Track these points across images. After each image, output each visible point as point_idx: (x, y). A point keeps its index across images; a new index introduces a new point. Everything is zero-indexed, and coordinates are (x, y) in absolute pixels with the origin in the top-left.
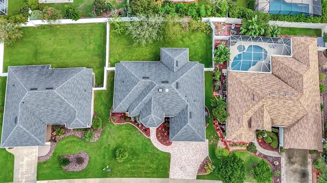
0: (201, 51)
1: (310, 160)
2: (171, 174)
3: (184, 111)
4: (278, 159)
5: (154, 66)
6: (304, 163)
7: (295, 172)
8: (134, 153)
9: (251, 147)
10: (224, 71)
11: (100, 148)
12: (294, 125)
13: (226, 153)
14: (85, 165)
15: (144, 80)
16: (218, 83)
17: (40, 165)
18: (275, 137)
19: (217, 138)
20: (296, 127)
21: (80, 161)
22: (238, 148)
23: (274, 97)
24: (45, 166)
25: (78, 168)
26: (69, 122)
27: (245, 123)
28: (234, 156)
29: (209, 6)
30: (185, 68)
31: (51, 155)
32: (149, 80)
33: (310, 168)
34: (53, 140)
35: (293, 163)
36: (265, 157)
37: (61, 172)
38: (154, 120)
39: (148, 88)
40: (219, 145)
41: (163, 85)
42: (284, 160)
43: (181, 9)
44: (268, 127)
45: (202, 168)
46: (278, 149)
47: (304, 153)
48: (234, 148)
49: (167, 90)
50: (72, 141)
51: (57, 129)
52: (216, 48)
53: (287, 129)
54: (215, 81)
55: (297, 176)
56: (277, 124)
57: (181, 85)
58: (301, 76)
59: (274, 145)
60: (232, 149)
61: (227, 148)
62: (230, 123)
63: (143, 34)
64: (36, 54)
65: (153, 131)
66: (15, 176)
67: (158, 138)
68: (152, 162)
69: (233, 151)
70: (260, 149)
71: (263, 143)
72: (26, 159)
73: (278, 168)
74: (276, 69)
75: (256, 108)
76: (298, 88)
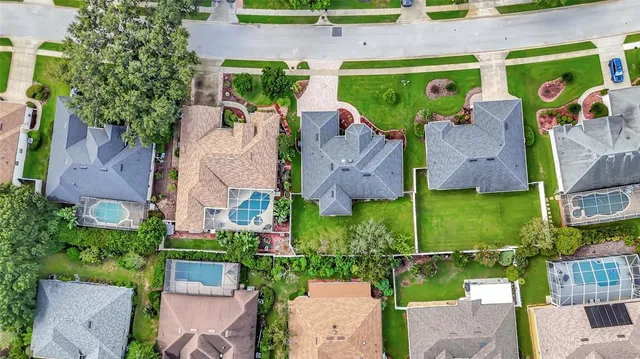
0: (305, 217)
1: (193, 99)
2: (337, 80)
3: (324, 142)
4: (225, 98)
5: (358, 193)
6: (198, 96)
7: (209, 87)
8: (377, 100)
9: (252, 109)
10: (279, 194)
11: (415, 104)
12: (210, 131)
13: (280, 101)
14: (430, 85)
15: (369, 171)
16: (286, 177)
17: (478, 83)
18: (227, 120)
19: (287, 118)
20: (209, 128)
21: (435, 90)
22: (266, 109)
23: (231, 156)
24: (473, 84)
25: (436, 82)
26: (449, 128)
27: (260, 130)
28: (272, 97)
29: (297, 269)
30: (323, 190)
31: (468, 95)
32: (364, 171)
33: (193, 92)
34: (468, 111)
35: (210, 95)
36: (238, 100)
37: (455, 77)
38: (356, 130)
39: (363, 163)
40: (286, 111)
41: (348, 166)
42: (219, 98)
43: (329, 266)
44: (238, 126)
45: (304, 87)
46: (226, 108)
47: (197, 102)
48: (270, 108)
49: (343, 161)
50: (447, 110)
51: (462, 121)
52: (288, 217)
53: (216, 127)
54: (290, 181)
55: (206, 82)
56: (226, 131)
57: (329, 168)
58: (200, 181)
59: (228, 112)
60: (273, 107)
61: (278, 107)
62: (275, 132)
63: (373, 229)
64: (502, 211)
65: (357, 120)
66: (504, 72)
67: (352, 116)
68: (357, 91)
69: (270, 105)
70: (243, 108)
71: (240, 114)
72: (495, 90)
73: (225, 90)
74: (224, 192)
75: (249, 146)
76: (205, 168)
